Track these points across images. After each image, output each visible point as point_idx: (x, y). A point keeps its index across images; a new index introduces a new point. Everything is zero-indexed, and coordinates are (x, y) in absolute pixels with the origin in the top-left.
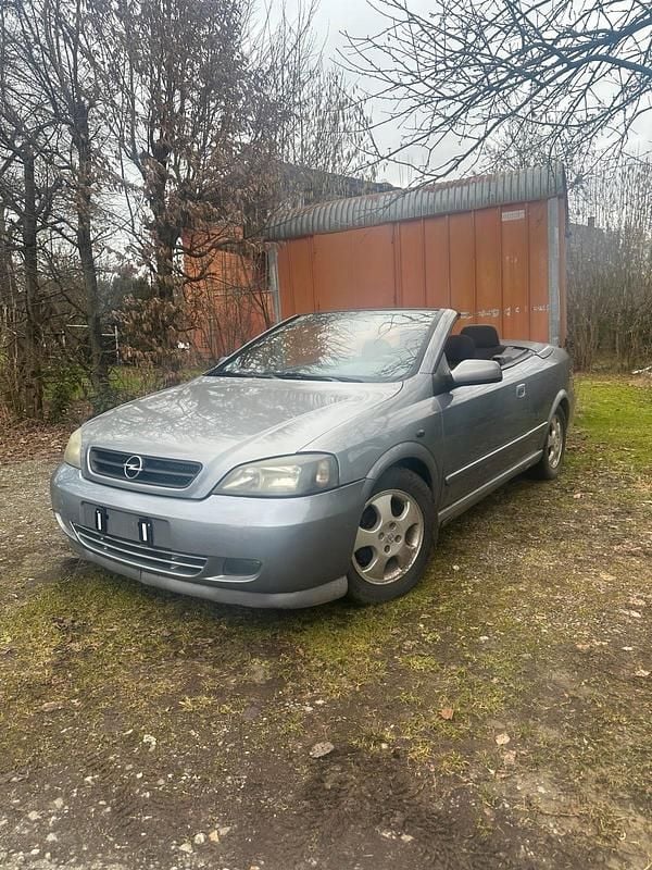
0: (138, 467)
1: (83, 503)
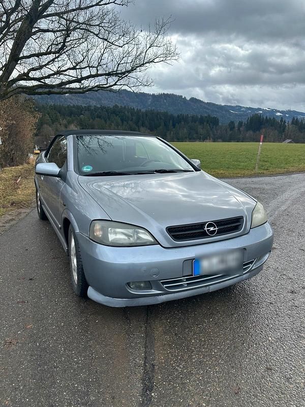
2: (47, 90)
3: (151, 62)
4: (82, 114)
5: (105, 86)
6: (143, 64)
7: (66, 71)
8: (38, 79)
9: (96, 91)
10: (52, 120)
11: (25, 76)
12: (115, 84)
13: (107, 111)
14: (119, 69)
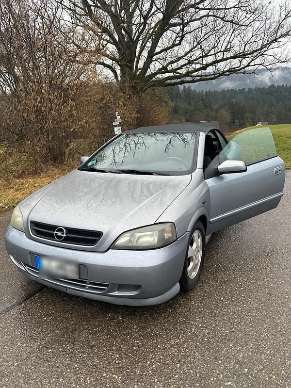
0: (63, 234)
1: (30, 253)
2: (180, 80)
3: (285, 35)
4: (235, 98)
5: (237, 69)
6: (276, 39)
7: (196, 59)
8: (174, 71)
9: (228, 75)
10: (205, 106)
11: (164, 70)
12: (248, 66)
13: (262, 92)
14: (246, 50)
